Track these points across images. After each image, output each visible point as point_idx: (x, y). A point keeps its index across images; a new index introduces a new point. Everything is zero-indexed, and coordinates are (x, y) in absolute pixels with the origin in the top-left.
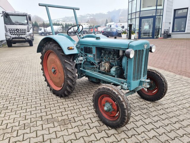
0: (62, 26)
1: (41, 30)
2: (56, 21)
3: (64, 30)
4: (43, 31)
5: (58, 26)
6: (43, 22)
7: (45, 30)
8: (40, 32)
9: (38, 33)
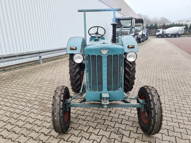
0: (185, 27)
1: (159, 32)
2: (185, 21)
3: (187, 32)
4: (161, 33)
5: (180, 27)
6: (164, 23)
7: (163, 32)
8: (157, 34)
9: (155, 35)
